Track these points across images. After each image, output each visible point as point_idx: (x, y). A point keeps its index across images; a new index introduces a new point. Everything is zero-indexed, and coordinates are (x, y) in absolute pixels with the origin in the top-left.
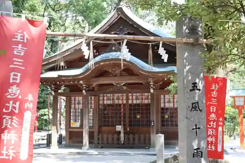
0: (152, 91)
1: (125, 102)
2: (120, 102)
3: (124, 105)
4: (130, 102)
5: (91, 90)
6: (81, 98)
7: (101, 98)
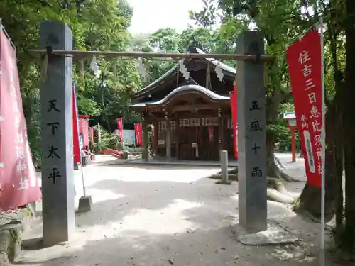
0: (220, 116)
1: (199, 125)
2: (195, 124)
3: (199, 127)
4: (203, 124)
5: (172, 116)
6: (165, 122)
7: (181, 122)
